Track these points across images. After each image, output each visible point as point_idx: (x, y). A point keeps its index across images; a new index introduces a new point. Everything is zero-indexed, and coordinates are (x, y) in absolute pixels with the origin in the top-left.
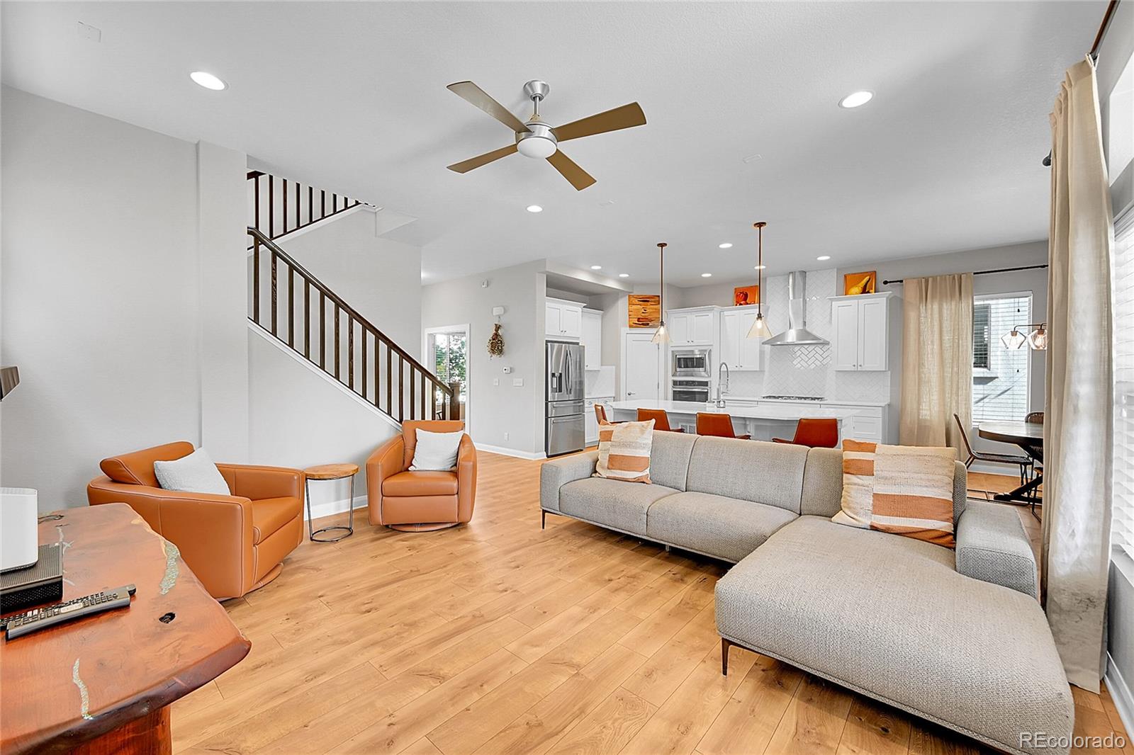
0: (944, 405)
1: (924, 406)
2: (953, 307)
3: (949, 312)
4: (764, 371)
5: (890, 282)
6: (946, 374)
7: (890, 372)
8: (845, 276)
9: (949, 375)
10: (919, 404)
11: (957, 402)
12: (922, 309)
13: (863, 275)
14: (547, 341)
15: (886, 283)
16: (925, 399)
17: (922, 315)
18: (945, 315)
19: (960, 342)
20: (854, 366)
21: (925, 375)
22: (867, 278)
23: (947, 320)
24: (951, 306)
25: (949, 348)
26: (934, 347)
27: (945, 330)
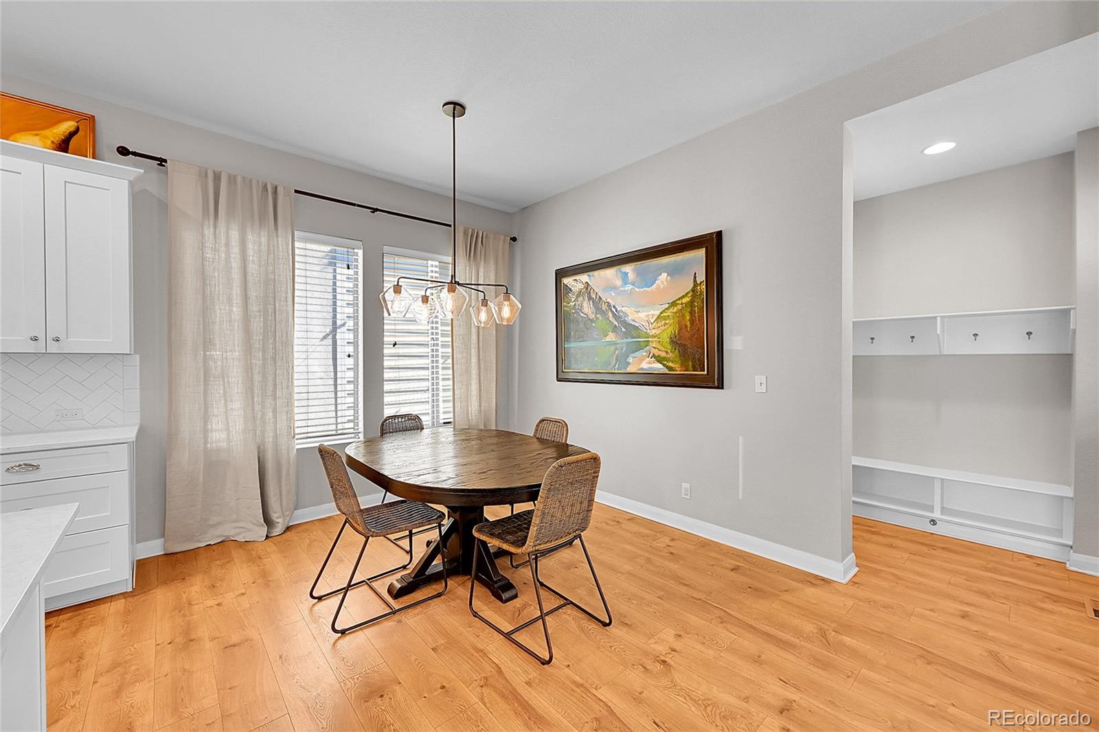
1: (216, 424)
2: (264, 240)
3: (256, 248)
5: (135, 154)
6: (254, 361)
10: (206, 419)
11: (275, 410)
12: (208, 232)
15: (123, 151)
16: (217, 409)
17: (209, 244)
18: (250, 252)
20: (35, 340)
21: (215, 362)
23: (253, 261)
24: (260, 237)
25: (258, 314)
26: (232, 310)
27: (250, 279)
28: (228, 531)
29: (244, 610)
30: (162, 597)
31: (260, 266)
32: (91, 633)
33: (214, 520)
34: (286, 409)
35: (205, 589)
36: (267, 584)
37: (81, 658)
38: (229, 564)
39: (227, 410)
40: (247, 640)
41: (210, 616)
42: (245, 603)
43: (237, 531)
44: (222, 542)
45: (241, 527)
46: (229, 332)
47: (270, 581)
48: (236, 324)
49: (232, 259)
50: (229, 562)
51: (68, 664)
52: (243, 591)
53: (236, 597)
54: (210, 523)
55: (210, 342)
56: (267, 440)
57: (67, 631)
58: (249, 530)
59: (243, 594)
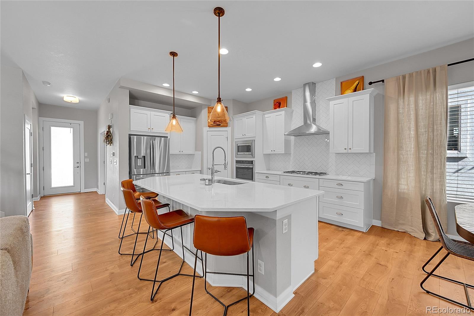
0: (420, 181)
1: (403, 182)
2: (428, 97)
3: (424, 102)
4: (291, 154)
5: (374, 83)
6: (421, 155)
7: (375, 153)
8: (341, 83)
9: (425, 156)
10: (398, 180)
11: (432, 179)
12: (401, 102)
13: (354, 80)
14: (130, 135)
15: (371, 83)
16: (403, 176)
17: (401, 107)
18: (420, 105)
19: (435, 127)
20: (346, 149)
21: (403, 156)
22: (357, 82)
23: (422, 109)
24: (426, 96)
25: (424, 133)
26: (411, 133)
27: (420, 117)
28: (408, 229)
29: (393, 257)
30: (372, 238)
31: (426, 110)
32: (349, 237)
33: (401, 222)
34: (439, 179)
35: (385, 244)
36: (409, 255)
37: (344, 241)
38: (400, 241)
39: (407, 177)
40: (386, 266)
41: (380, 252)
42: (395, 255)
43: (411, 230)
44: (404, 232)
45: (413, 230)
46: (409, 143)
47: (411, 254)
48: (412, 139)
49: (411, 110)
50: (401, 240)
51: (340, 241)
52: (398, 252)
53: (394, 252)
54: (400, 222)
55: (401, 147)
56: (427, 193)
57: (345, 234)
58: (416, 232)
59: (397, 252)
